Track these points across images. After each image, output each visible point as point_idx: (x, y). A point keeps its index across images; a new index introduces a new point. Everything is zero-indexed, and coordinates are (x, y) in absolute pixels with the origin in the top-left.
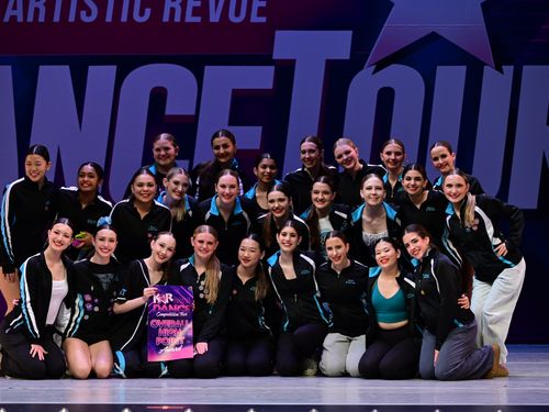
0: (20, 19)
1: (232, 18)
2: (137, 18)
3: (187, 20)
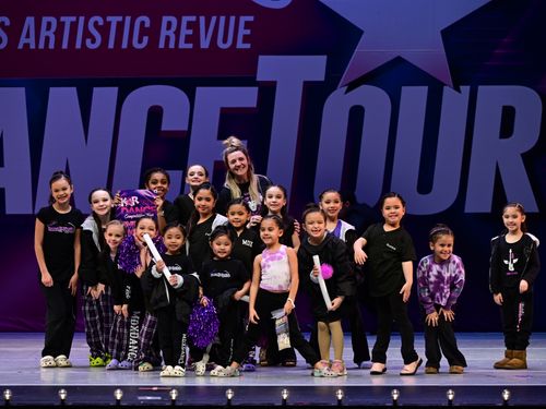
0: (33, 46)
1: (221, 45)
2: (136, 45)
3: (180, 47)
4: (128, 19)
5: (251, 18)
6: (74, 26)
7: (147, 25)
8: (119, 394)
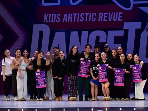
0: (66, 21)
1: (114, 20)
2: (93, 20)
3: (104, 21)
4: (90, 14)
5: (122, 13)
6: (77, 16)
7: (95, 15)
8: (92, 110)
